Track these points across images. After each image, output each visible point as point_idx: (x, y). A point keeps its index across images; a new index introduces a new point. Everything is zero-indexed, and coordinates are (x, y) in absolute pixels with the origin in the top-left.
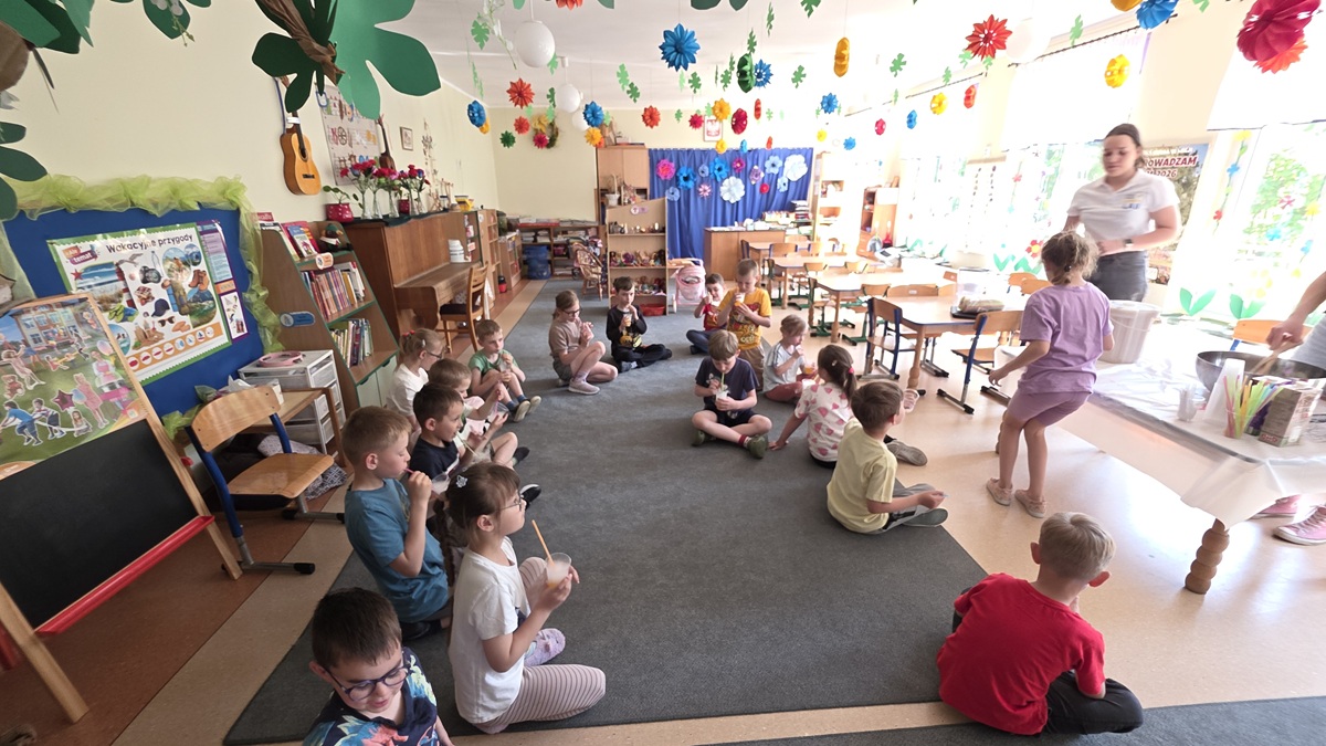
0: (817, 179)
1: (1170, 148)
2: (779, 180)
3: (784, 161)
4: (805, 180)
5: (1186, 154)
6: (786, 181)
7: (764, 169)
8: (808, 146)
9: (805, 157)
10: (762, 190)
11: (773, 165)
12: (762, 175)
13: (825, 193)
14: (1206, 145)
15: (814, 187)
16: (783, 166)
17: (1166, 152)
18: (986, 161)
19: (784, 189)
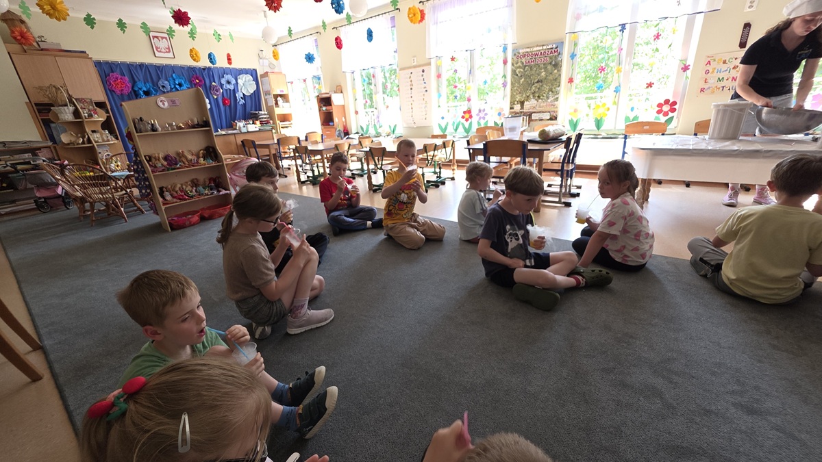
0: (267, 93)
1: (543, 46)
2: (237, 95)
3: (236, 80)
4: (257, 94)
5: (552, 48)
6: (242, 96)
7: (222, 85)
8: (252, 68)
9: (252, 76)
10: (224, 103)
11: (229, 82)
12: (221, 91)
13: (277, 104)
14: (562, 43)
15: (266, 100)
16: (237, 83)
17: (541, 48)
18: (415, 67)
19: (242, 102)
